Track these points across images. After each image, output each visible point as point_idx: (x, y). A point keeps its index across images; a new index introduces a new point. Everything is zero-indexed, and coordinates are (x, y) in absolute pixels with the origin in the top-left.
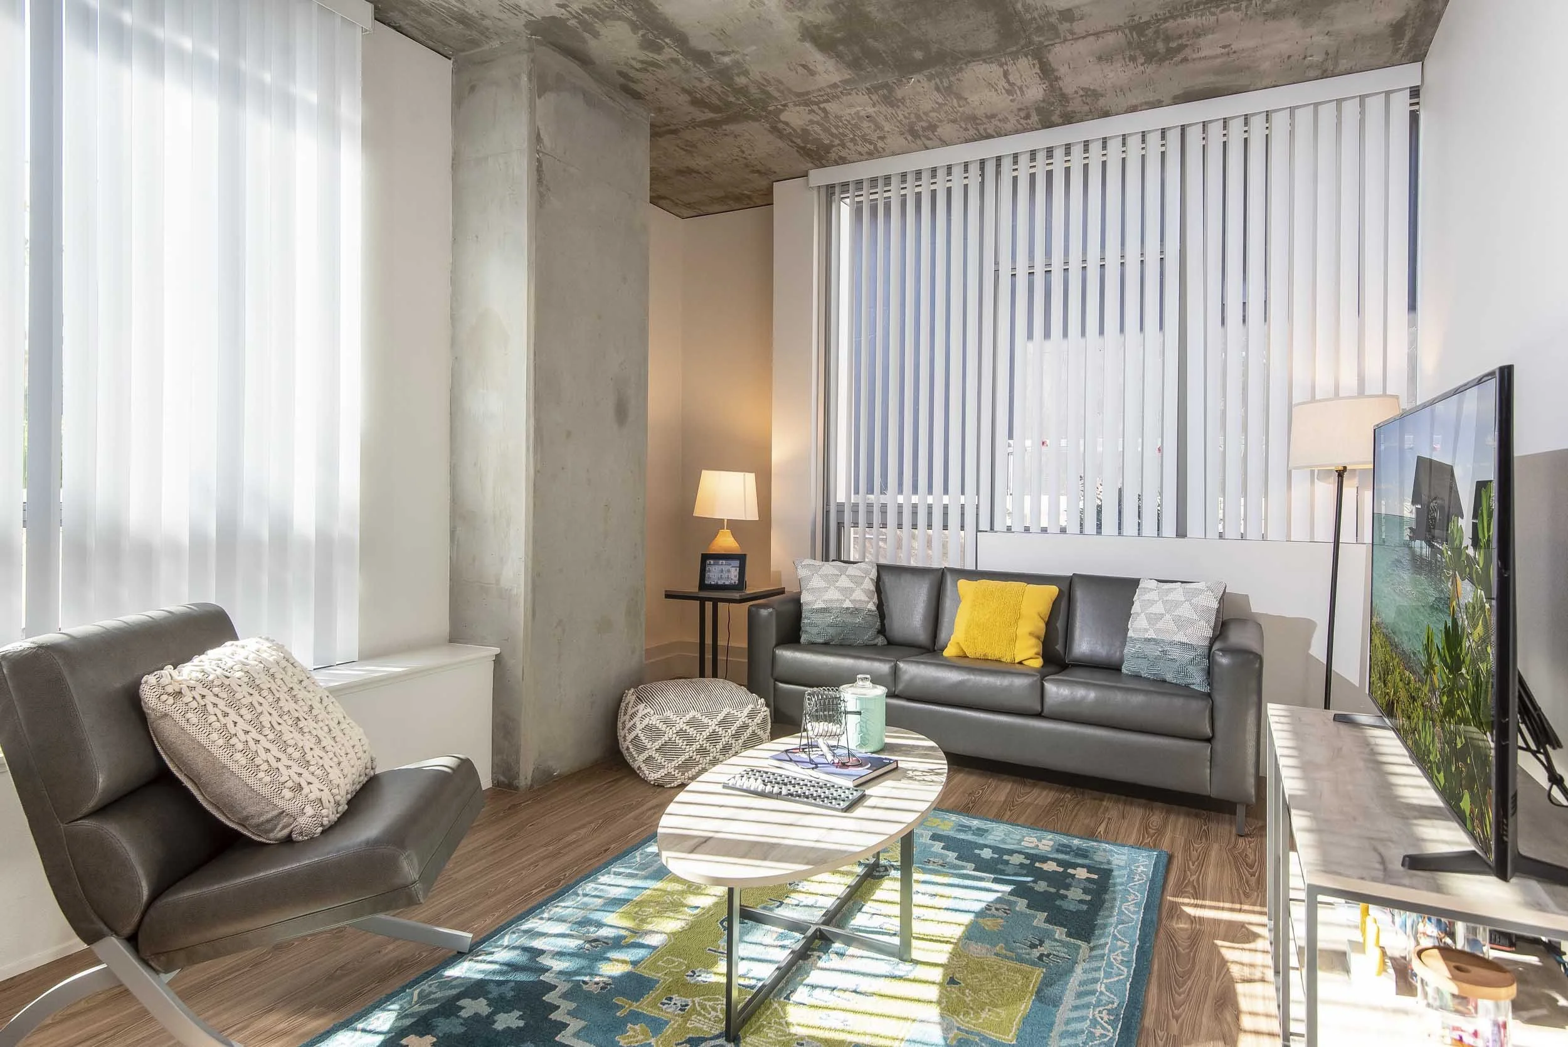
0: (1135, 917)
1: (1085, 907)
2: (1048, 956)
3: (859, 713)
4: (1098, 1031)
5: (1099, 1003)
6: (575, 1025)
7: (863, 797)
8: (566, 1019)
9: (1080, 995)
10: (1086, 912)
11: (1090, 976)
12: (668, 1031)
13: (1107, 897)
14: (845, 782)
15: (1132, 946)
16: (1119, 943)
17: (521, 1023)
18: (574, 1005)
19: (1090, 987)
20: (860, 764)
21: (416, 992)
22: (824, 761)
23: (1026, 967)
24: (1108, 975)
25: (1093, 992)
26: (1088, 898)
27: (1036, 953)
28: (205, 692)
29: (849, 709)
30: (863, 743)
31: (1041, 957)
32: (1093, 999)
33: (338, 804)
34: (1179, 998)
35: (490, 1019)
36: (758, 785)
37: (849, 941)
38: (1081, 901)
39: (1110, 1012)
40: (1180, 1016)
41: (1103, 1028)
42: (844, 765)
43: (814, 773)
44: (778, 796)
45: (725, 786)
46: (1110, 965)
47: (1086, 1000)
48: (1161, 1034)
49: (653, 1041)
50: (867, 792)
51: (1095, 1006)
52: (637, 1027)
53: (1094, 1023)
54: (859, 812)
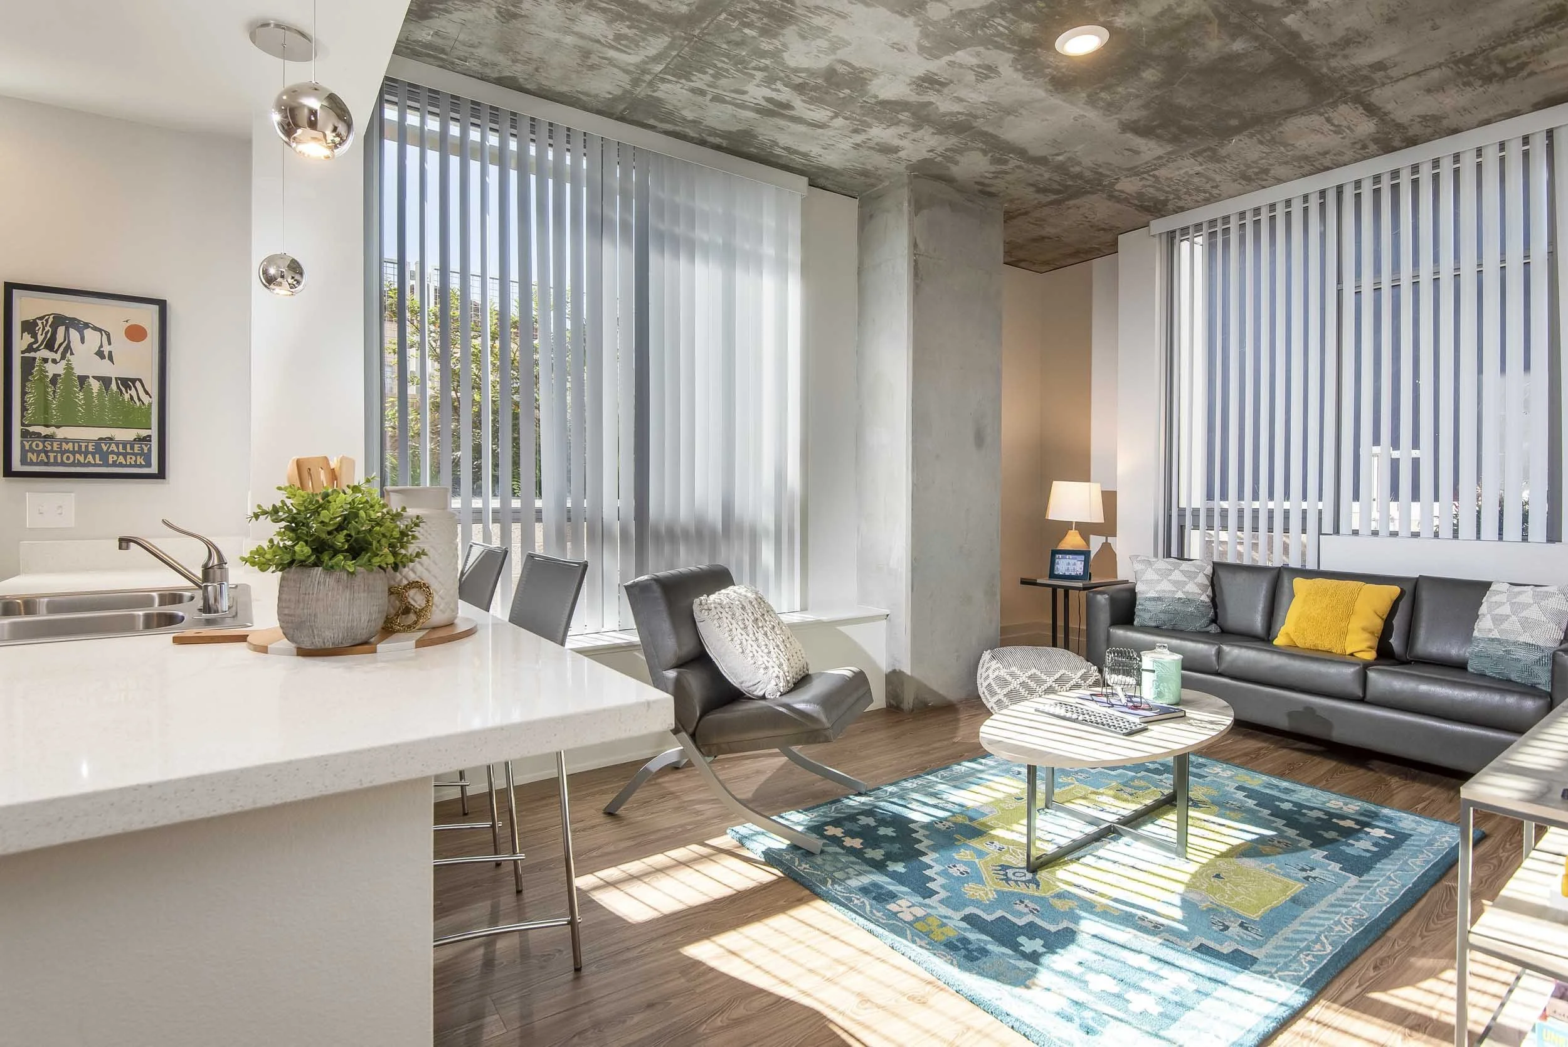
0: (1418, 869)
1: (1368, 855)
2: (1315, 878)
3: (1154, 671)
4: (1337, 929)
5: (1347, 914)
6: (926, 842)
7: (1145, 730)
8: (922, 838)
9: (1332, 905)
10: (1370, 858)
11: (1350, 897)
12: (988, 858)
13: (1396, 852)
14: (1135, 720)
15: (1403, 886)
16: (1391, 882)
17: (894, 834)
18: (928, 833)
19: (1347, 903)
20: (1151, 710)
21: (833, 808)
22: (1119, 703)
23: (1291, 882)
24: (1367, 899)
25: (1345, 906)
26: (1375, 849)
27: (1304, 874)
28: (722, 610)
29: (1144, 667)
30: (1160, 695)
31: (1307, 878)
32: (1345, 910)
33: (788, 682)
34: (1432, 926)
35: (875, 828)
36: (1061, 711)
37: (1138, 838)
38: (1367, 851)
39: (1355, 920)
40: (1426, 936)
41: (1344, 927)
42: (1136, 708)
43: (1111, 711)
44: (1075, 721)
45: (1036, 710)
46: (1374, 894)
47: (1337, 909)
48: (1400, 942)
49: (977, 861)
50: (1149, 727)
51: (1343, 914)
52: (968, 852)
53: (1338, 922)
54: (1137, 738)
